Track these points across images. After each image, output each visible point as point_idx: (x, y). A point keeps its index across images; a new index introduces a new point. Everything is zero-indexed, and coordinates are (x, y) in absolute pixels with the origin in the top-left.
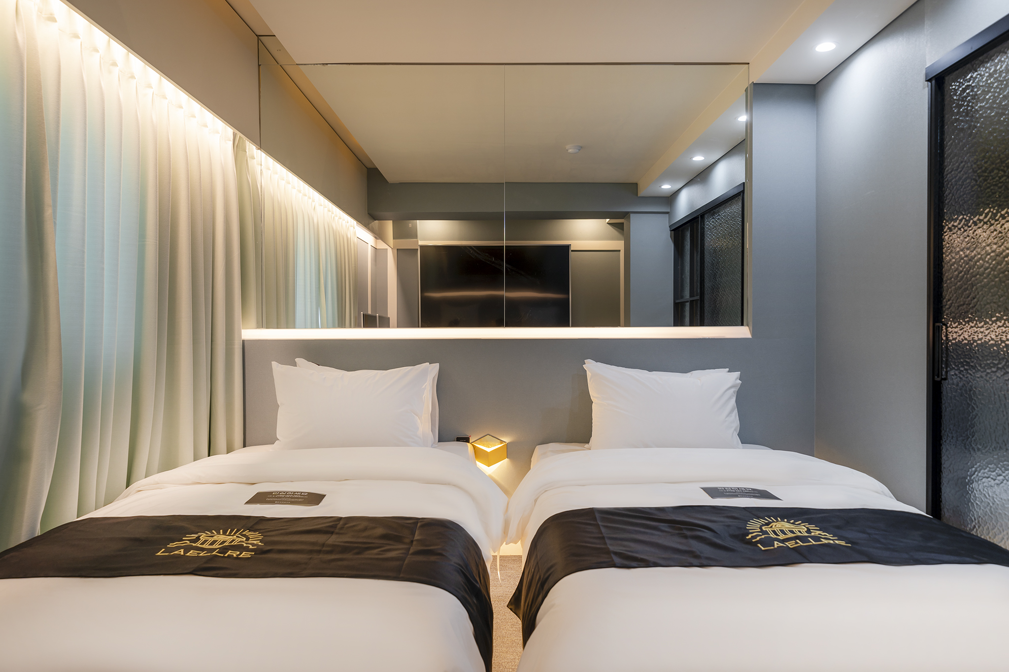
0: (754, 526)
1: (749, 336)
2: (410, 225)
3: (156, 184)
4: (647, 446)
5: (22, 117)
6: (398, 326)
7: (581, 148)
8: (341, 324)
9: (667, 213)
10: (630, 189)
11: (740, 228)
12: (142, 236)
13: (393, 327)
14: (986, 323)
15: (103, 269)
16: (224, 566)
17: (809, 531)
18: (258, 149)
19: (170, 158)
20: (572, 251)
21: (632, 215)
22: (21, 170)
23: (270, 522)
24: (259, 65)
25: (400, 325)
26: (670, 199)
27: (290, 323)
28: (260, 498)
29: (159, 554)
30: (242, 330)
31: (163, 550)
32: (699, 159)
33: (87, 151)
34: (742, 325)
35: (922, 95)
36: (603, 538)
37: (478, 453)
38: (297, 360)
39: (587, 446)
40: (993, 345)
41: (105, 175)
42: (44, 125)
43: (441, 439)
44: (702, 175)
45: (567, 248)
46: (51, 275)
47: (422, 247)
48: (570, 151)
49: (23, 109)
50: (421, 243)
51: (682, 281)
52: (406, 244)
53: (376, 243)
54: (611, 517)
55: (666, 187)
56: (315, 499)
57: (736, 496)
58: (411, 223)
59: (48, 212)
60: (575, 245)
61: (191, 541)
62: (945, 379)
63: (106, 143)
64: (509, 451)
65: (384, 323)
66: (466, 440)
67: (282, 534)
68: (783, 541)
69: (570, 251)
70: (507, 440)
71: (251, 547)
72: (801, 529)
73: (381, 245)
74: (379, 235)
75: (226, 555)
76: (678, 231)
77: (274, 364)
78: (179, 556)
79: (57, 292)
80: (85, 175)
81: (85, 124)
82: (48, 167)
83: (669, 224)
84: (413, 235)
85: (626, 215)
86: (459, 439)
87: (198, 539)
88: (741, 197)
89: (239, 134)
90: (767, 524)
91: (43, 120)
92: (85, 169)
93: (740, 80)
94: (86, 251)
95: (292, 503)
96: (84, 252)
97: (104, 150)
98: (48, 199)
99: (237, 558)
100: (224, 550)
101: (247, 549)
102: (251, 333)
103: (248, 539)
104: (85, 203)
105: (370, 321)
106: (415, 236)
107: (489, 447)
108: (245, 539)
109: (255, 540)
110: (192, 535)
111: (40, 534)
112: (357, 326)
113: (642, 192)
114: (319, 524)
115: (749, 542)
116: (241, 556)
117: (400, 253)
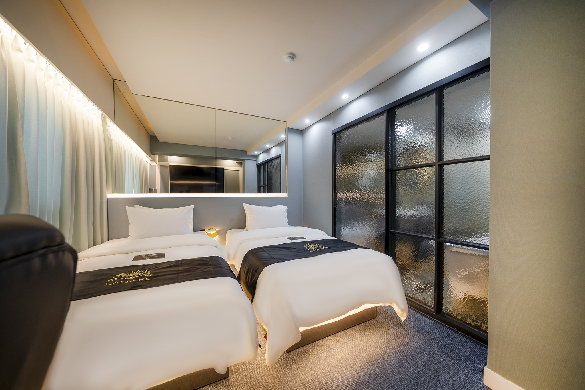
0: (306, 246)
1: (287, 196)
2: (165, 157)
3: (71, 132)
4: (265, 228)
5: (6, 93)
6: (161, 193)
7: (233, 138)
8: (141, 192)
9: (256, 160)
10: (245, 152)
11: (280, 166)
12: (63, 154)
13: (159, 193)
14: (340, 193)
15: (47, 167)
16: (143, 284)
17: (319, 246)
18: (114, 123)
19: (76, 122)
21: (245, 160)
22: (6, 118)
23: (148, 266)
24: (114, 91)
25: (161, 192)
26: (257, 157)
27: (124, 192)
28: (136, 258)
29: (106, 285)
30: (107, 194)
31: (107, 283)
32: (268, 146)
33: (39, 113)
34: (281, 193)
35: (331, 137)
36: (270, 255)
38: (134, 205)
39: (245, 229)
40: (348, 198)
41: (48, 125)
42: (17, 99)
43: (194, 231)
44: (267, 151)
45: (223, 168)
46: (22, 169)
47: (170, 165)
48: (229, 139)
49: (6, 89)
50: (170, 164)
51: (260, 180)
52: (164, 163)
53: (151, 163)
54: (268, 249)
55: (256, 153)
56: (162, 256)
57: (297, 239)
58: (166, 157)
59: (20, 140)
60: (225, 168)
61: (118, 278)
62: (337, 206)
63: (48, 112)
64: (218, 233)
65: (156, 192)
66: (204, 230)
67: (157, 269)
68: (315, 249)
69: (224, 170)
70: (218, 229)
71: (148, 276)
72: (317, 246)
73: (153, 163)
74: (153, 160)
75: (139, 280)
76: (259, 166)
77: (127, 207)
78: (117, 284)
79: (26, 177)
80: (38, 125)
81: (38, 102)
82: (19, 119)
83: (256, 163)
84: (167, 161)
85: (243, 160)
86: (201, 231)
87: (121, 277)
88: (280, 157)
89: (105, 115)
90: (309, 245)
91: (17, 96)
92: (38, 122)
93: (284, 126)
94: (39, 158)
95: (153, 258)
96: (38, 159)
97: (47, 114)
98: (19, 133)
99: (145, 281)
100: (137, 279)
102: (110, 195)
103: (144, 273)
104: (38, 137)
105: (151, 191)
106: (168, 162)
107: (212, 232)
108: (142, 274)
109: (147, 273)
110: (116, 276)
112: (147, 193)
113: (249, 154)
114: (170, 264)
115: (307, 251)
116: (146, 280)
117: (161, 167)
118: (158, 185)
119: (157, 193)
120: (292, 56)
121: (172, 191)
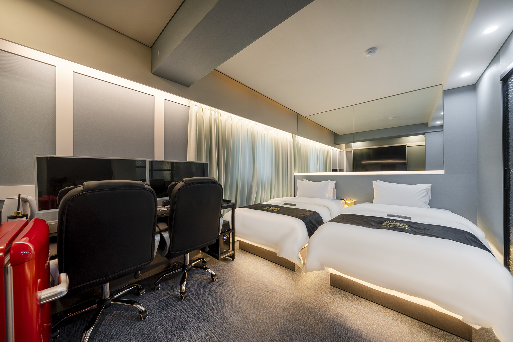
0: (387, 222)
1: (444, 173)
3: (275, 147)
7: (395, 117)
9: (443, 131)
10: (425, 125)
12: (272, 157)
17: (403, 226)
18: (298, 136)
19: (278, 142)
20: (407, 147)
21: (426, 133)
22: (252, 149)
24: (297, 119)
29: (264, 208)
30: (294, 173)
37: (346, 203)
38: (304, 179)
41: (265, 147)
43: (336, 199)
45: (405, 146)
48: (390, 119)
50: (353, 149)
52: (349, 149)
55: (438, 123)
56: (295, 205)
58: (350, 144)
60: (408, 145)
66: (343, 200)
67: (283, 209)
68: (390, 226)
69: (406, 147)
70: (355, 200)
72: (401, 225)
73: (341, 151)
74: (340, 148)
77: (297, 180)
82: (256, 148)
86: (341, 199)
87: (270, 207)
95: (290, 205)
98: (255, 153)
100: (273, 209)
101: (276, 210)
102: (296, 174)
106: (352, 147)
107: (349, 202)
109: (279, 209)
111: (254, 204)
113: (430, 125)
114: (291, 209)
115: (380, 225)
117: (347, 152)
118: (345, 165)
119: (343, 172)
120: (372, 50)
121: (356, 170)
